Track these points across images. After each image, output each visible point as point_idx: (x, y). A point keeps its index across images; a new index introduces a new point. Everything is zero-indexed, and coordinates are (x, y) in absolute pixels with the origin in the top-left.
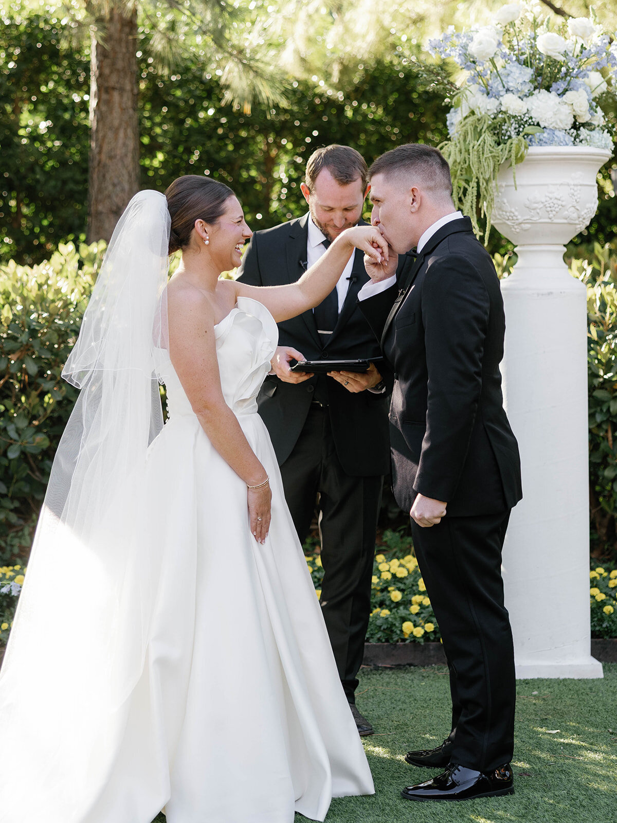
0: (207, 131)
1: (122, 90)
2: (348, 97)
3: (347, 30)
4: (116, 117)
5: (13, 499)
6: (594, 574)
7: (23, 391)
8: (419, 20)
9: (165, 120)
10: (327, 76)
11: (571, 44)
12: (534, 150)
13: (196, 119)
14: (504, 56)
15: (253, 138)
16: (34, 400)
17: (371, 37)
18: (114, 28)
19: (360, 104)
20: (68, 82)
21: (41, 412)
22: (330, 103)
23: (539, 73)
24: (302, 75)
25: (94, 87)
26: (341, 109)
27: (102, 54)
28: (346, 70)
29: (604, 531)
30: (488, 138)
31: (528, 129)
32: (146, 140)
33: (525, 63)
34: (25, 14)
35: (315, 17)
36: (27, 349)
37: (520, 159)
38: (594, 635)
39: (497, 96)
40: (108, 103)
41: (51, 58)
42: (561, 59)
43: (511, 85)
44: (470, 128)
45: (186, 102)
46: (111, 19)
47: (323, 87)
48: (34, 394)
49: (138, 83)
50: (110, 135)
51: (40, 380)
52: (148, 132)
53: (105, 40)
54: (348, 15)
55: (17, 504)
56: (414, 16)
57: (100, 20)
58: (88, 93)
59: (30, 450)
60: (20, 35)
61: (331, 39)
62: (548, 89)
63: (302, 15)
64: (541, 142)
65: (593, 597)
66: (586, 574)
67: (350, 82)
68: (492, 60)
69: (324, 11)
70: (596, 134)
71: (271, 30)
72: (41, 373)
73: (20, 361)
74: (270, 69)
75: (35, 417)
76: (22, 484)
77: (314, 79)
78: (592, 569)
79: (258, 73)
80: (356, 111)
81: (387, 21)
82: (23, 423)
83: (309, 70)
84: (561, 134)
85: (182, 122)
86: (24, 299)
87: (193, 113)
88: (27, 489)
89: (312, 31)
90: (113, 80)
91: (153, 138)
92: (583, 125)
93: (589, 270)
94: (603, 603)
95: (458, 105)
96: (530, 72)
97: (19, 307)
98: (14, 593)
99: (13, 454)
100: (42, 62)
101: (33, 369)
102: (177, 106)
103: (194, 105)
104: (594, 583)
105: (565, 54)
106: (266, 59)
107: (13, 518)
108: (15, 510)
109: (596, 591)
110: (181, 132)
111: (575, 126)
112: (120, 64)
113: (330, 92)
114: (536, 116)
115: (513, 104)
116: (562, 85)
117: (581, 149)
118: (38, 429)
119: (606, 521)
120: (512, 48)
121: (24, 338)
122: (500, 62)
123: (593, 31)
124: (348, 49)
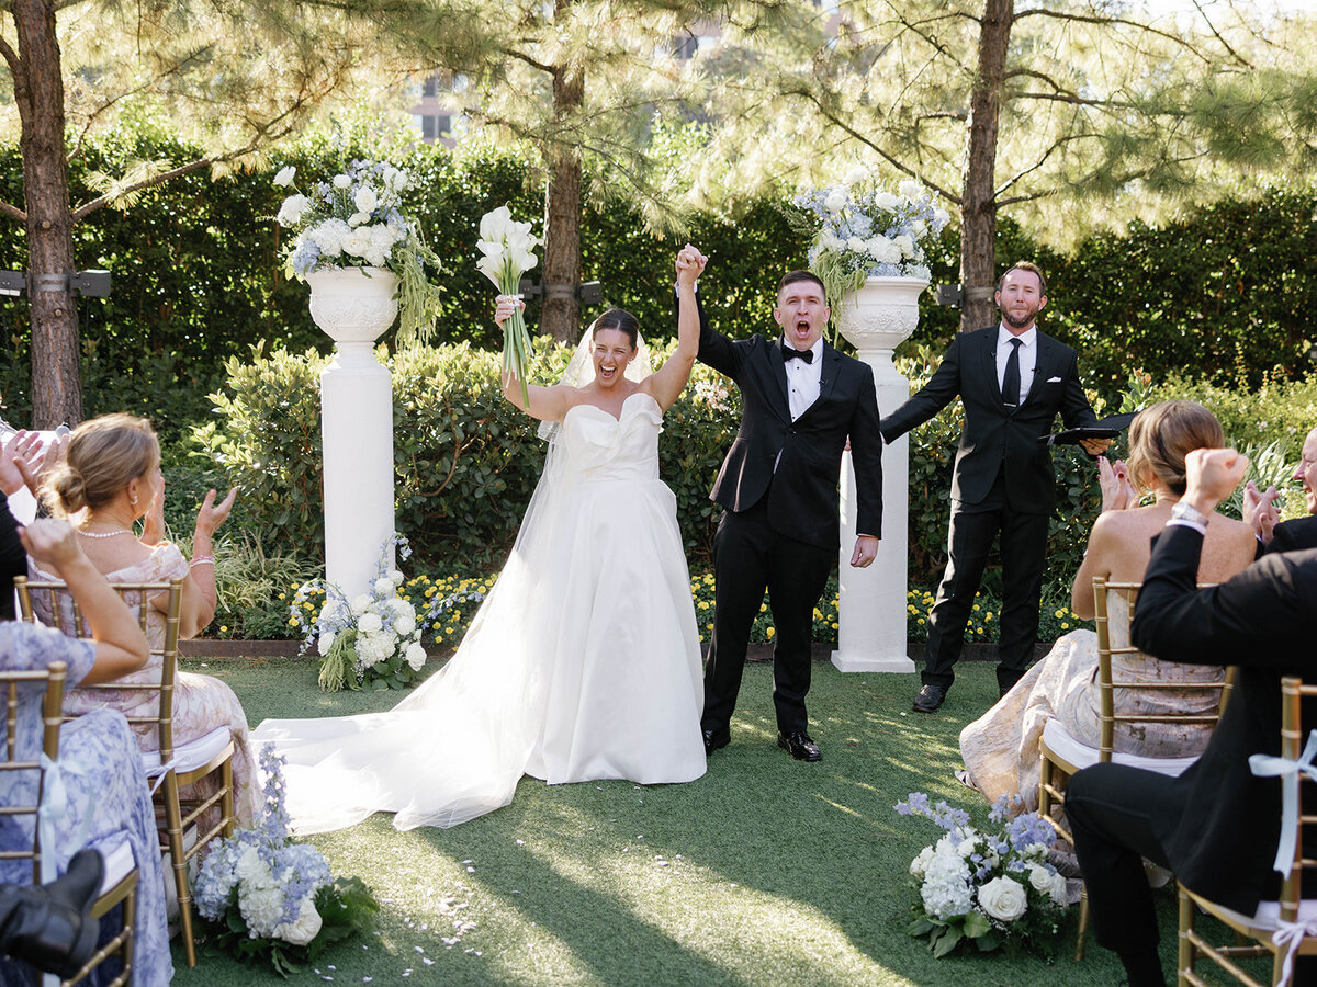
0: (632, 248)
1: (568, 218)
2: (739, 224)
3: (739, 174)
4: (563, 238)
5: (477, 528)
6: (911, 594)
7: (487, 447)
8: (795, 168)
9: (601, 239)
10: (724, 209)
11: (901, 200)
12: (872, 279)
13: (625, 239)
14: (851, 208)
15: (667, 254)
16: (495, 453)
17: (758, 180)
18: (564, 171)
19: (749, 230)
20: (528, 208)
21: (501, 463)
22: (725, 229)
23: (877, 221)
24: (705, 208)
25: (547, 216)
26: (734, 233)
27: (553, 192)
28: (737, 204)
29: (921, 561)
30: (838, 269)
31: (867, 264)
32: (586, 254)
33: (867, 214)
34: (496, 157)
35: (716, 163)
36: (492, 416)
37: (861, 285)
38: (909, 640)
39: (845, 238)
40: (557, 227)
41: (515, 191)
42: (893, 212)
43: (856, 230)
44: (824, 262)
45: (617, 226)
46: (561, 166)
47: (721, 216)
48: (496, 449)
49: (581, 211)
50: (558, 251)
51: (500, 440)
52: (589, 248)
53: (555, 182)
54: (741, 164)
55: (481, 531)
56: (790, 165)
57: (552, 168)
58: (543, 217)
59: (492, 491)
60: (492, 173)
61: (728, 180)
62: (883, 233)
63: (706, 163)
64: (877, 273)
65: (909, 611)
66: (904, 594)
67: (741, 212)
68: (842, 211)
69: (723, 159)
70: (918, 268)
71: (682, 173)
72: (502, 434)
73: (486, 425)
74: (679, 209)
75: (495, 467)
76: (484, 516)
77: (715, 211)
78: (910, 590)
79: (669, 211)
80: (745, 234)
81: (770, 167)
82: (486, 471)
83: (710, 204)
84: (892, 268)
85: (614, 240)
86: (490, 379)
87: (622, 233)
88: (488, 521)
89: (713, 175)
90: (561, 211)
91: (591, 253)
92: (909, 261)
93: (914, 365)
94: (917, 616)
95: (816, 243)
96: (870, 220)
97: (486, 385)
98: (477, 600)
99: (478, 495)
100: (507, 192)
101: (495, 431)
102: (610, 228)
103: (623, 228)
104: (910, 601)
105: (896, 208)
106: (676, 201)
107: (478, 542)
108: (480, 536)
109: (912, 607)
110: (612, 248)
111: (903, 262)
112: (567, 199)
113: (726, 221)
114: (874, 254)
115: (857, 245)
116: (894, 231)
117: (907, 279)
118: (498, 476)
119: (922, 554)
120: (858, 202)
121: (489, 408)
122: (848, 214)
123: (917, 191)
124: (740, 189)
